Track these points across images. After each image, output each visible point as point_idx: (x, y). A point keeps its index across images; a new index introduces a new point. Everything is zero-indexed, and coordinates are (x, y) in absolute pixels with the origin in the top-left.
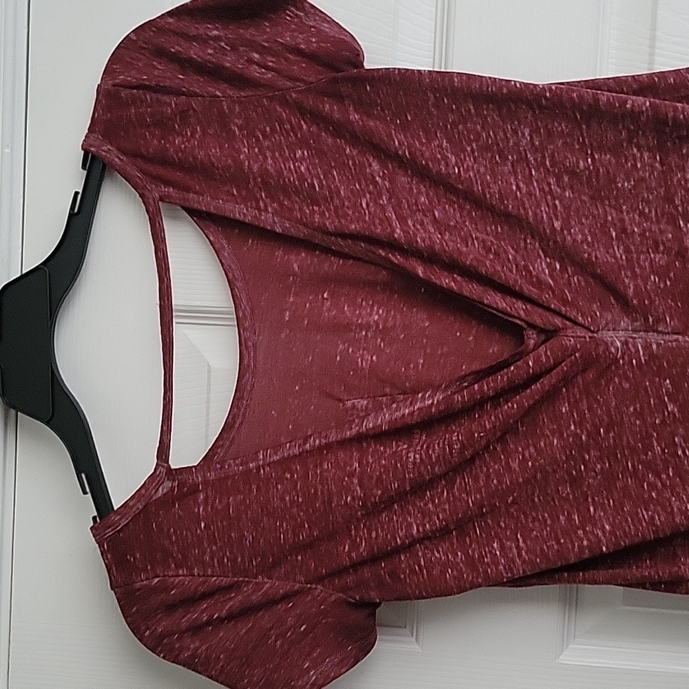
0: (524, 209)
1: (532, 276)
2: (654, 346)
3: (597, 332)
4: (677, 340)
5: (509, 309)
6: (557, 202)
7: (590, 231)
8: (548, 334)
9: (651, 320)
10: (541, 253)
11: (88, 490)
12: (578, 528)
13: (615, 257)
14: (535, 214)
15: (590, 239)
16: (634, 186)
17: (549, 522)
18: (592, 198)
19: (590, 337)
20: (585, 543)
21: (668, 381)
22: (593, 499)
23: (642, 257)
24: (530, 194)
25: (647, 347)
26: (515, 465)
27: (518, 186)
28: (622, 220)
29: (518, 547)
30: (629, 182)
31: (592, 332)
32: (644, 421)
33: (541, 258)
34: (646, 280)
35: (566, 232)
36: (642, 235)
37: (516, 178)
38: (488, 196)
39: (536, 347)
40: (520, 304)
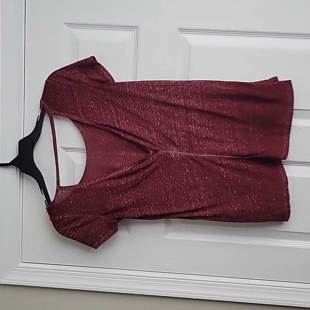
0: (151, 119)
1: (151, 137)
2: (182, 155)
3: (168, 151)
4: (187, 154)
5: (145, 145)
6: (159, 118)
7: (167, 126)
8: (155, 151)
9: (181, 149)
10: (154, 131)
11: (43, 193)
12: (167, 202)
13: (173, 133)
14: (153, 121)
15: (167, 128)
16: (179, 116)
17: (159, 200)
18: (168, 117)
19: (166, 152)
20: (169, 206)
21: (186, 164)
22: (170, 194)
23: (180, 133)
24: (152, 116)
25: (180, 155)
26: (150, 185)
27: (149, 113)
28: (175, 124)
29: (152, 207)
30: (177, 114)
31: (166, 151)
32: (181, 174)
33: (154, 132)
34: (180, 139)
35: (161, 126)
36: (180, 127)
37: (149, 111)
38: (142, 116)
39: (153, 154)
40: (148, 144)
